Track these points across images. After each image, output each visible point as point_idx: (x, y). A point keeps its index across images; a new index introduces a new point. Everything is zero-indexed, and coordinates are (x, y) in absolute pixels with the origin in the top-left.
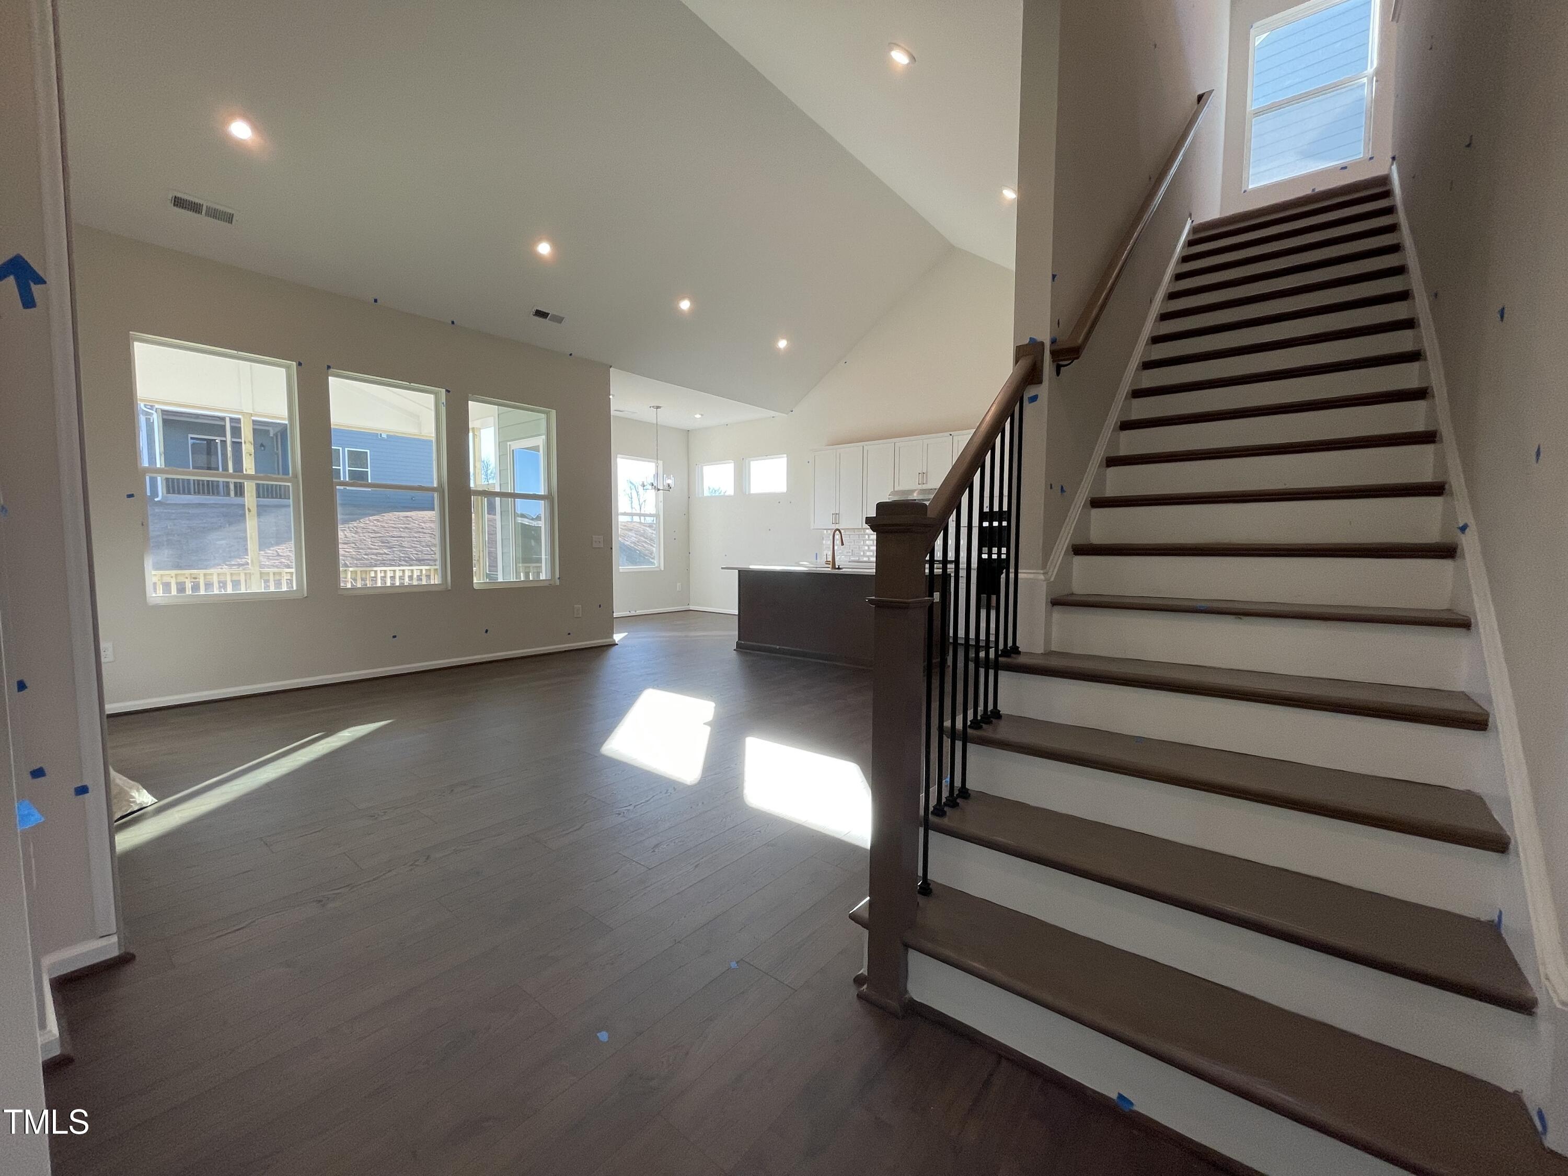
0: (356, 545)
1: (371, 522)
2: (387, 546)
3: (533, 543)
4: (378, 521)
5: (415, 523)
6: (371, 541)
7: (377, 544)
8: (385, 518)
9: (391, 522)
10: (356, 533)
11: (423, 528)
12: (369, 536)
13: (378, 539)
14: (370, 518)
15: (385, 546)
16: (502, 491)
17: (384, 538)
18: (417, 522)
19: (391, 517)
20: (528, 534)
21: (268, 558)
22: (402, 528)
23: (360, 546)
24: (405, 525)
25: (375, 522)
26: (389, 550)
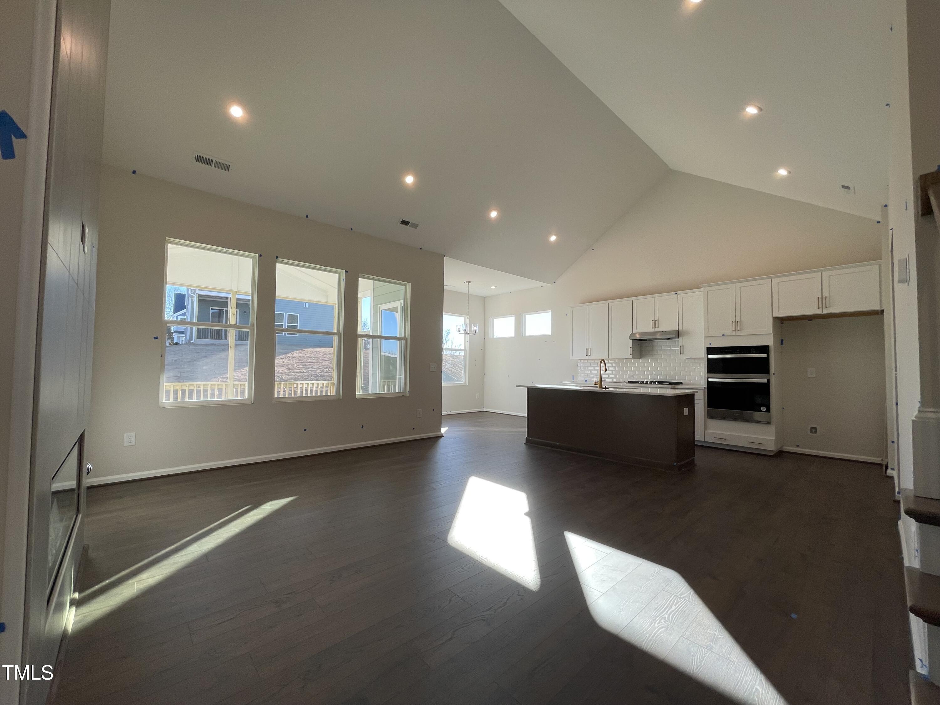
0: (288, 367)
1: (297, 354)
2: (305, 368)
3: (391, 367)
4: (301, 353)
5: (321, 355)
6: (297, 365)
7: (299, 367)
8: (305, 352)
9: (308, 354)
10: (289, 360)
11: (325, 358)
12: (296, 362)
13: (300, 363)
14: (297, 352)
15: (303, 368)
16: (374, 334)
17: (303, 363)
18: (322, 354)
19: (308, 352)
20: (389, 362)
22: (314, 357)
23: (290, 368)
24: (315, 356)
25: (299, 354)
26: (306, 370)
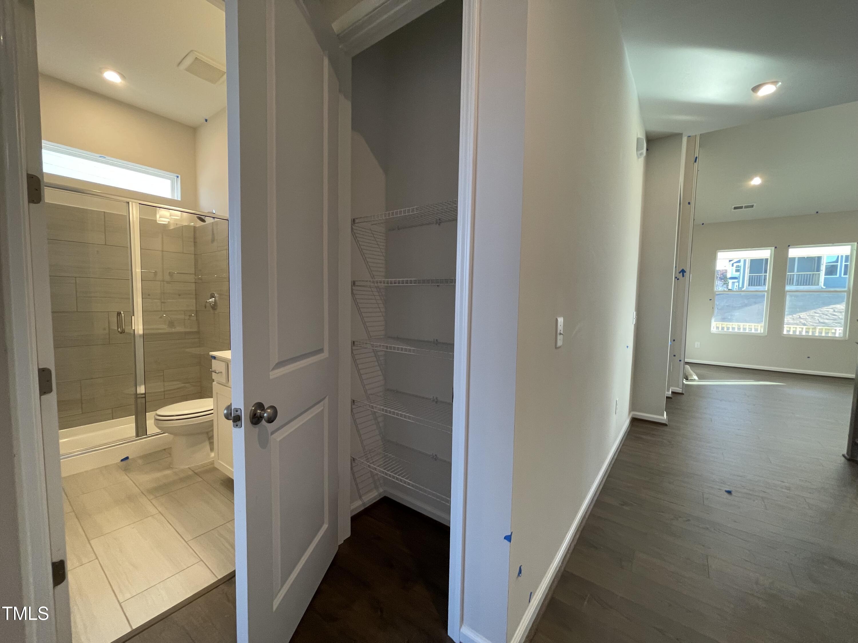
21: (793, 319)
